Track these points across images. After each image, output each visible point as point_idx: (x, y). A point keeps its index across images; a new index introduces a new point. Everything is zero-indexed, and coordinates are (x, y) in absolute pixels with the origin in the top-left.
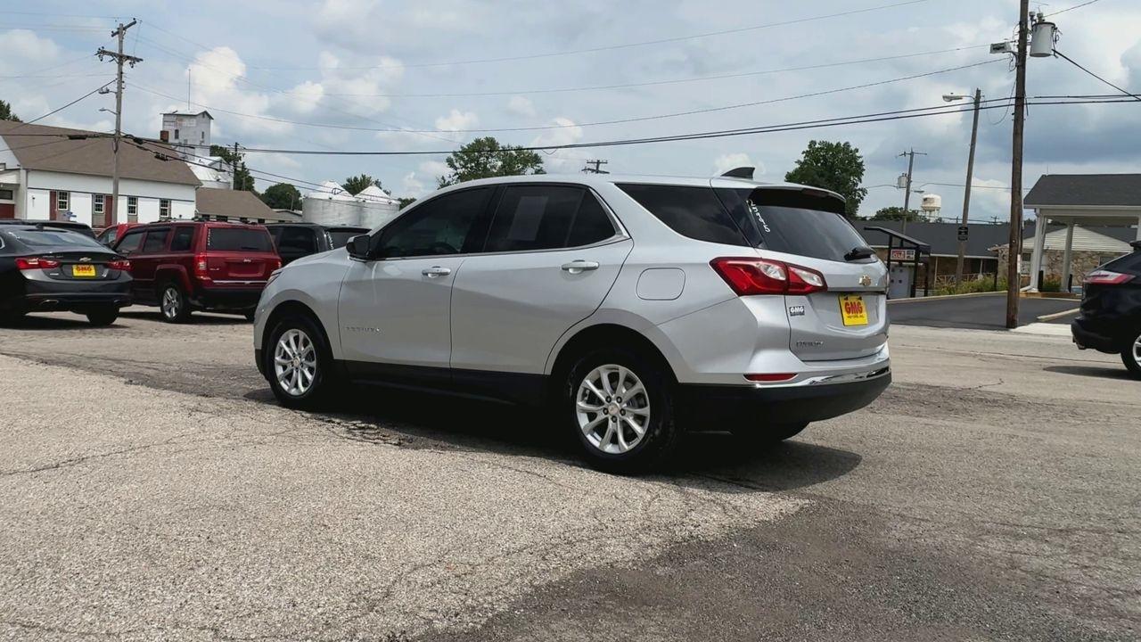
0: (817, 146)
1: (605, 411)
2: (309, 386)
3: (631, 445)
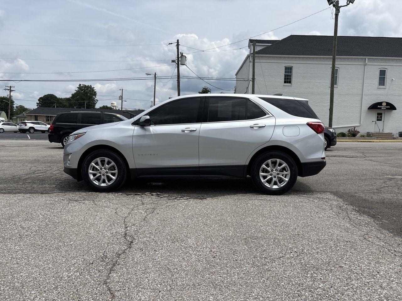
0: (82, 86)
1: (271, 175)
2: (113, 181)
3: (283, 185)
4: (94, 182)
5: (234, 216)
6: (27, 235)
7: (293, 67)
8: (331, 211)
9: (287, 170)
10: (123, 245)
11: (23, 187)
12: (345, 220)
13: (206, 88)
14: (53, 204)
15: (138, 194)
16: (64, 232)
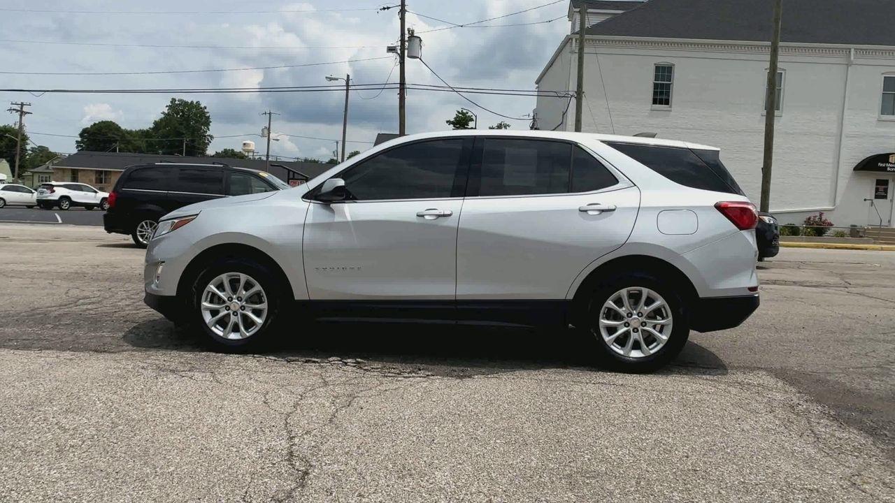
0: (177, 102)
1: (627, 324)
2: (257, 329)
3: (654, 349)
4: (213, 329)
5: (539, 420)
6: (73, 446)
7: (674, 65)
8: (771, 416)
9: (665, 315)
10: (286, 480)
11: (54, 336)
12: (805, 437)
13: (465, 111)
14: (123, 377)
15: (313, 359)
16: (153, 442)
